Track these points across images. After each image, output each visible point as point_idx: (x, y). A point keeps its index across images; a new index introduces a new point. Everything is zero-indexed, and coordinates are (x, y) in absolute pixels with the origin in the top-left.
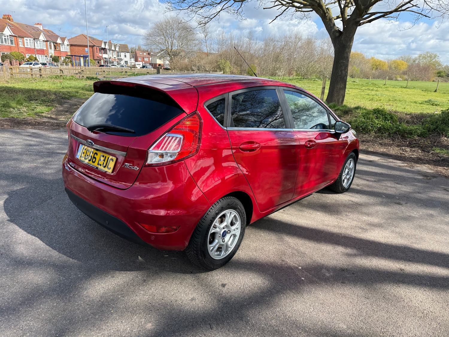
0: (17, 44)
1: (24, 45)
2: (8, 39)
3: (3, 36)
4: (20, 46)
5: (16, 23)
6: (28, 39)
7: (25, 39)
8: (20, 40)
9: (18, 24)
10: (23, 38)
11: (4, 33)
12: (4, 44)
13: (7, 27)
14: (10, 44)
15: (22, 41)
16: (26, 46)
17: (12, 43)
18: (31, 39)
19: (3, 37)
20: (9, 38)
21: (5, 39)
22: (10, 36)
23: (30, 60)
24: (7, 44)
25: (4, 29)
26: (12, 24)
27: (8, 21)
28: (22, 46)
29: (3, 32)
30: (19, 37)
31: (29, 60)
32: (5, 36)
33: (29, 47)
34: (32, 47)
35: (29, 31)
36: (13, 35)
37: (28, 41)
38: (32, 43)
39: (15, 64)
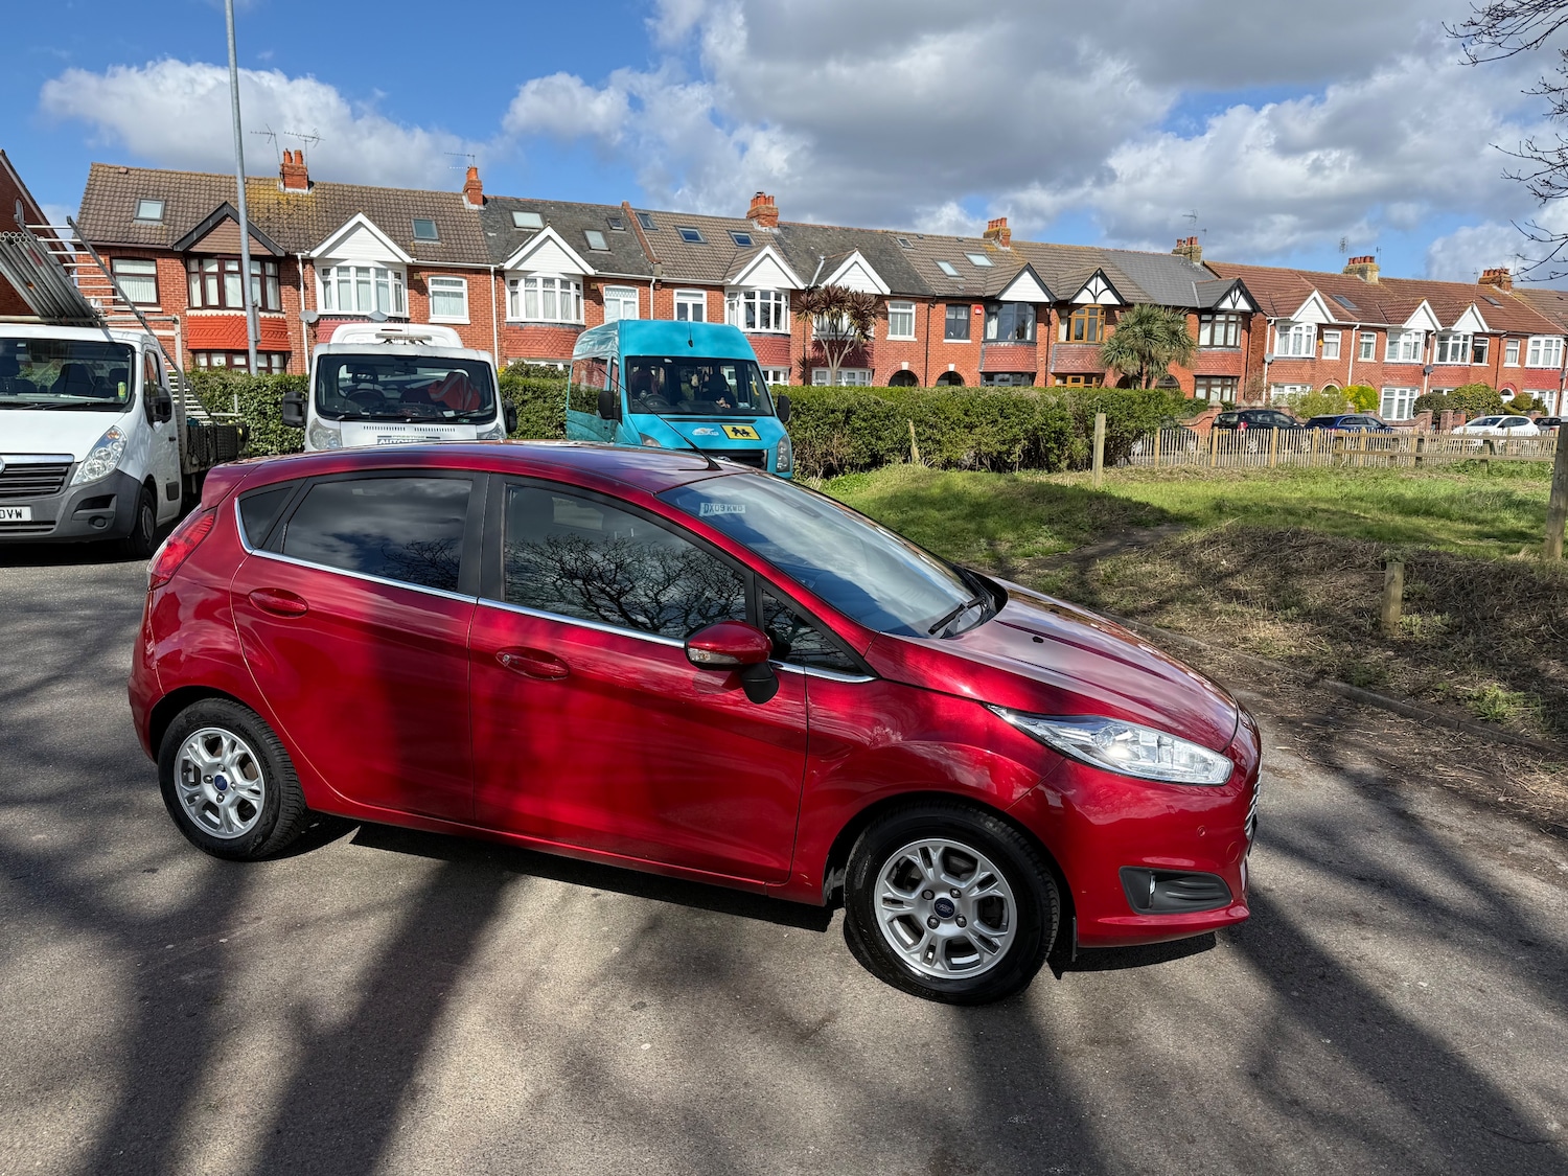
0: (1498, 359)
1: (1522, 361)
2: (1464, 346)
3: (1451, 338)
4: (1506, 365)
5: (1520, 291)
6: (1543, 340)
7: (1531, 340)
8: (1511, 347)
9: (1524, 293)
10: (1527, 337)
11: (1454, 328)
12: (1448, 362)
13: (1470, 308)
14: (1468, 363)
15: (1518, 348)
16: (1528, 364)
17: (1478, 356)
18: (1555, 339)
19: (1451, 342)
20: (1470, 342)
21: (1455, 347)
22: (1476, 334)
23: (1513, 410)
24: (1459, 362)
25: (1457, 316)
26: (1505, 297)
27: (1495, 287)
28: (1516, 365)
29: (1453, 324)
30: (1508, 336)
31: (1511, 409)
32: (1458, 338)
33: (1540, 365)
34: (1552, 366)
35: (1560, 313)
36: (1487, 330)
37: (1542, 347)
38: (1553, 351)
39: (1450, 422)
